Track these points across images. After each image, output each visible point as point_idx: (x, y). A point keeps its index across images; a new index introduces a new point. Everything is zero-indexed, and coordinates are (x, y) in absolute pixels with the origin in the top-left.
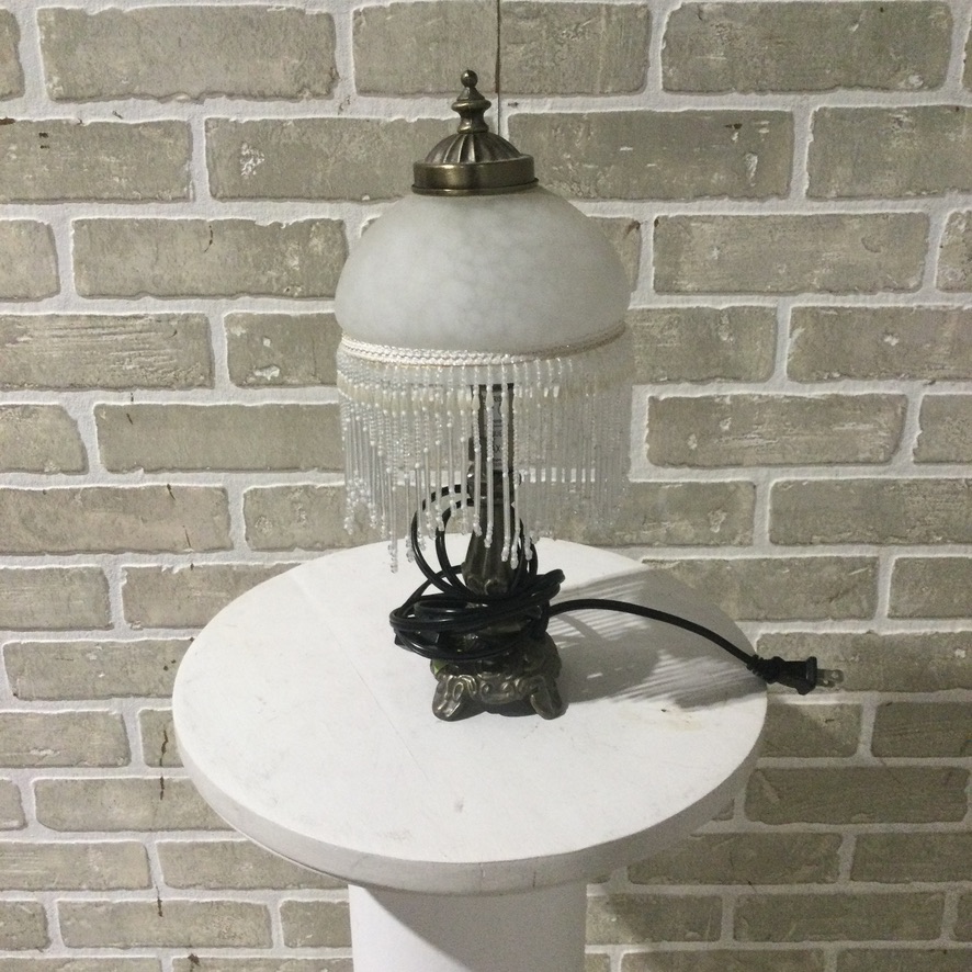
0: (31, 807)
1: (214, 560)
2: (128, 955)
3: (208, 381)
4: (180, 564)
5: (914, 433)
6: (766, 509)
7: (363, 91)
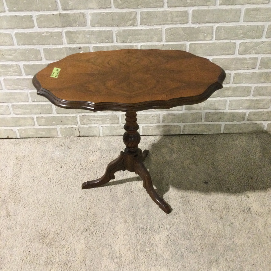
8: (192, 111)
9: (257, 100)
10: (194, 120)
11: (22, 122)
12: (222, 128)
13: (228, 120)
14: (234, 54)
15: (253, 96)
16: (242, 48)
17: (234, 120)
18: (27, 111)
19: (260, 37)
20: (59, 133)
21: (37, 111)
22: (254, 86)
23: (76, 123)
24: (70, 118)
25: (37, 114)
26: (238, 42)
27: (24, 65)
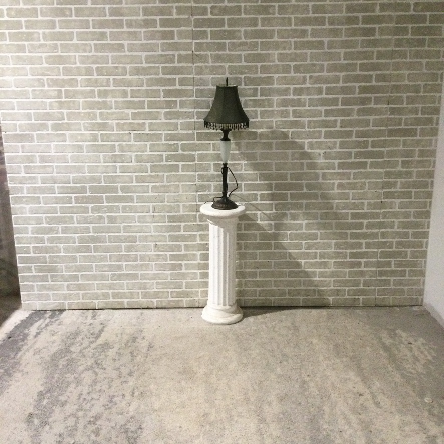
0: (137, 219)
2: (147, 243)
3: (163, 162)
7: (181, 130)
8: (279, 288)
9: (322, 280)
10: (281, 295)
11: (161, 294)
12: (301, 302)
13: (305, 295)
14: (302, 249)
15: (319, 277)
16: (307, 246)
17: (308, 295)
18: (166, 286)
19: (317, 239)
20: (185, 304)
21: (173, 287)
22: (318, 270)
23: (198, 296)
24: (194, 292)
25: (172, 289)
26: (304, 242)
27: (170, 254)
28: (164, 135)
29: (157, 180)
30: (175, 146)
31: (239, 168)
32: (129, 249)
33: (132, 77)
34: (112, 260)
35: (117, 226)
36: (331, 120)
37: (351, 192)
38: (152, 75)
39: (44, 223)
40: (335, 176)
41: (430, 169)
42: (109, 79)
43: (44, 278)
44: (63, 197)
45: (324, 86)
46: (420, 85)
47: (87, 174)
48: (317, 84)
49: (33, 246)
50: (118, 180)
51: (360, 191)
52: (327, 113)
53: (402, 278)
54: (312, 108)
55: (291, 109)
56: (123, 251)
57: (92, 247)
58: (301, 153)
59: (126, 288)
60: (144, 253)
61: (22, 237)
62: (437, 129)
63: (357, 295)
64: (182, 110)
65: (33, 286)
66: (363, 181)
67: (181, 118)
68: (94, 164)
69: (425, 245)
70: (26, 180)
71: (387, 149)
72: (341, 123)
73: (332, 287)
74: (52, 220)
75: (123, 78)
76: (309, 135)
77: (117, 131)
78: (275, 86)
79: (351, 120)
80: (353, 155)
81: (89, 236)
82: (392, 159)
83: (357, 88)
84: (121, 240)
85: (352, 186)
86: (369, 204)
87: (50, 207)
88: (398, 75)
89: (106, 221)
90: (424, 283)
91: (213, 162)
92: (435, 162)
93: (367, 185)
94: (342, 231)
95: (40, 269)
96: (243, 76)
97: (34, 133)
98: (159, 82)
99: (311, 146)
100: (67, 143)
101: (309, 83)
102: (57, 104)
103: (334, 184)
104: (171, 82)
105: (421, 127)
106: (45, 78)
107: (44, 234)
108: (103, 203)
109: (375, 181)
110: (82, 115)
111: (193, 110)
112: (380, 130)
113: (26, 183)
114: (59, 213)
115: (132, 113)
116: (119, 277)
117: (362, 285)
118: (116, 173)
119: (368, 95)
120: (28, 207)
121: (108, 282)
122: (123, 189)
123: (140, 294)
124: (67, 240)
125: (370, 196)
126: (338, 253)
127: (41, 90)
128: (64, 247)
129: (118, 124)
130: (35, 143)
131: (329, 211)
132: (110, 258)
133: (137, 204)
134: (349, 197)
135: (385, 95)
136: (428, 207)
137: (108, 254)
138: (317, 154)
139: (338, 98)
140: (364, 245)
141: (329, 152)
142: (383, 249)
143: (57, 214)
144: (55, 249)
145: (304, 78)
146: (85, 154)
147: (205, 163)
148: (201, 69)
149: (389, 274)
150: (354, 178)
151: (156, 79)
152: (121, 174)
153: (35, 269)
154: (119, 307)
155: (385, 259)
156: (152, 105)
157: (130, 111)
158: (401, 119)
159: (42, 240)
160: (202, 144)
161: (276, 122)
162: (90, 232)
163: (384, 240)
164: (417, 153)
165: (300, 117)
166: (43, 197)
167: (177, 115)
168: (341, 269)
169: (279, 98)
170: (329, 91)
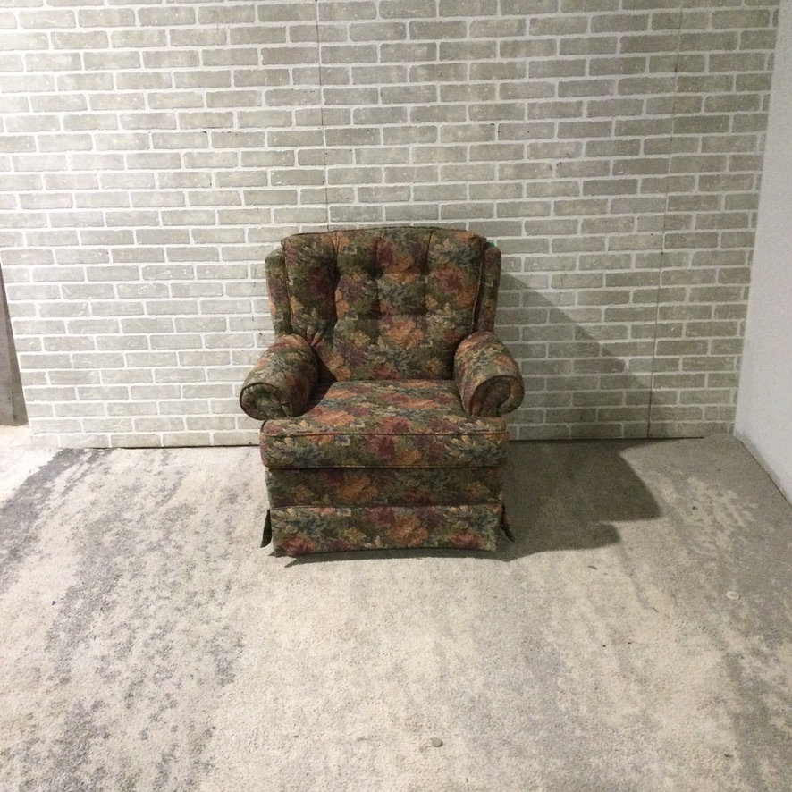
0: (224, 290)
1: (267, 226)
2: (245, 333)
3: (266, 185)
4: (259, 227)
5: (412, 195)
6: (384, 212)
7: (298, 125)
9: (553, 395)
12: (518, 433)
13: (524, 420)
14: (518, 340)
15: (548, 389)
17: (531, 421)
19: (544, 322)
22: (546, 377)
26: (521, 327)
28: (266, 136)
29: (258, 219)
30: (288, 155)
31: (403, 195)
32: (213, 342)
33: (206, 27)
34: (185, 362)
35: (189, 302)
36: (570, 103)
37: (607, 237)
38: (241, 22)
39: (62, 297)
40: (579, 208)
41: (750, 192)
42: (164, 31)
43: (68, 394)
44: (93, 250)
45: (558, 38)
46: (733, 34)
47: (132, 209)
48: (544, 34)
49: (46, 339)
50: (187, 219)
51: (623, 235)
52: (564, 90)
53: (697, 389)
54: (536, 80)
55: (497, 83)
56: (204, 346)
57: (149, 340)
58: (517, 165)
59: (210, 410)
60: (241, 350)
61: (24, 322)
62: (765, 117)
63: (616, 420)
64: (297, 88)
65: (49, 407)
66: (629, 215)
67: (297, 103)
68: (143, 190)
69: (738, 331)
70: (26, 220)
71: (674, 155)
72: (589, 109)
73: (571, 406)
74: (74, 292)
75: (188, 30)
76: (532, 132)
77: (181, 128)
78: (468, 39)
79: (607, 101)
80: (611, 167)
81: (140, 320)
82: (684, 174)
83: (619, 41)
84: (199, 327)
85: (609, 226)
86: (639, 258)
87: (72, 269)
88: (693, 16)
89: (170, 294)
90: (736, 396)
91: (357, 186)
92: (760, 178)
93: (636, 222)
94: (592, 307)
95: (60, 379)
96: (407, 21)
97: (35, 135)
98: (255, 35)
99: (535, 152)
100: (94, 151)
101: (531, 34)
102: (72, 80)
103: (576, 222)
104: (276, 34)
105: (736, 113)
106: (48, 32)
107: (63, 316)
108: (164, 261)
109: (649, 214)
110: (118, 99)
111: (318, 87)
112: (661, 121)
113: (25, 225)
114: (86, 278)
115: (207, 94)
116: (199, 391)
117: (624, 401)
118: (184, 206)
119: (640, 55)
120: (31, 268)
121: (179, 400)
122: (197, 235)
123: (236, 420)
124: (103, 327)
125: (642, 242)
126: (584, 345)
127: (44, 56)
128: (99, 339)
129: (182, 116)
130: (38, 153)
131: (568, 273)
132: (182, 359)
133: (222, 263)
134: (604, 245)
135: (670, 54)
136: (746, 262)
137: (177, 351)
138: (545, 167)
139: (584, 61)
140: (629, 332)
141: (567, 163)
142: (664, 339)
143: (83, 280)
144: (84, 343)
145: (522, 24)
146: (127, 171)
147: (342, 186)
148: (331, 8)
149: (674, 383)
150: (611, 212)
151: (249, 29)
152: (192, 208)
153: (52, 378)
154: (201, 444)
155: (667, 357)
156: (242, 78)
157: (203, 92)
158: (699, 99)
159: (59, 328)
160: (337, 151)
161: (471, 107)
162: (143, 314)
163: (665, 322)
164: (728, 163)
165: (514, 97)
166: (57, 252)
167: (290, 98)
168: (588, 375)
169: (474, 61)
170: (567, 47)
